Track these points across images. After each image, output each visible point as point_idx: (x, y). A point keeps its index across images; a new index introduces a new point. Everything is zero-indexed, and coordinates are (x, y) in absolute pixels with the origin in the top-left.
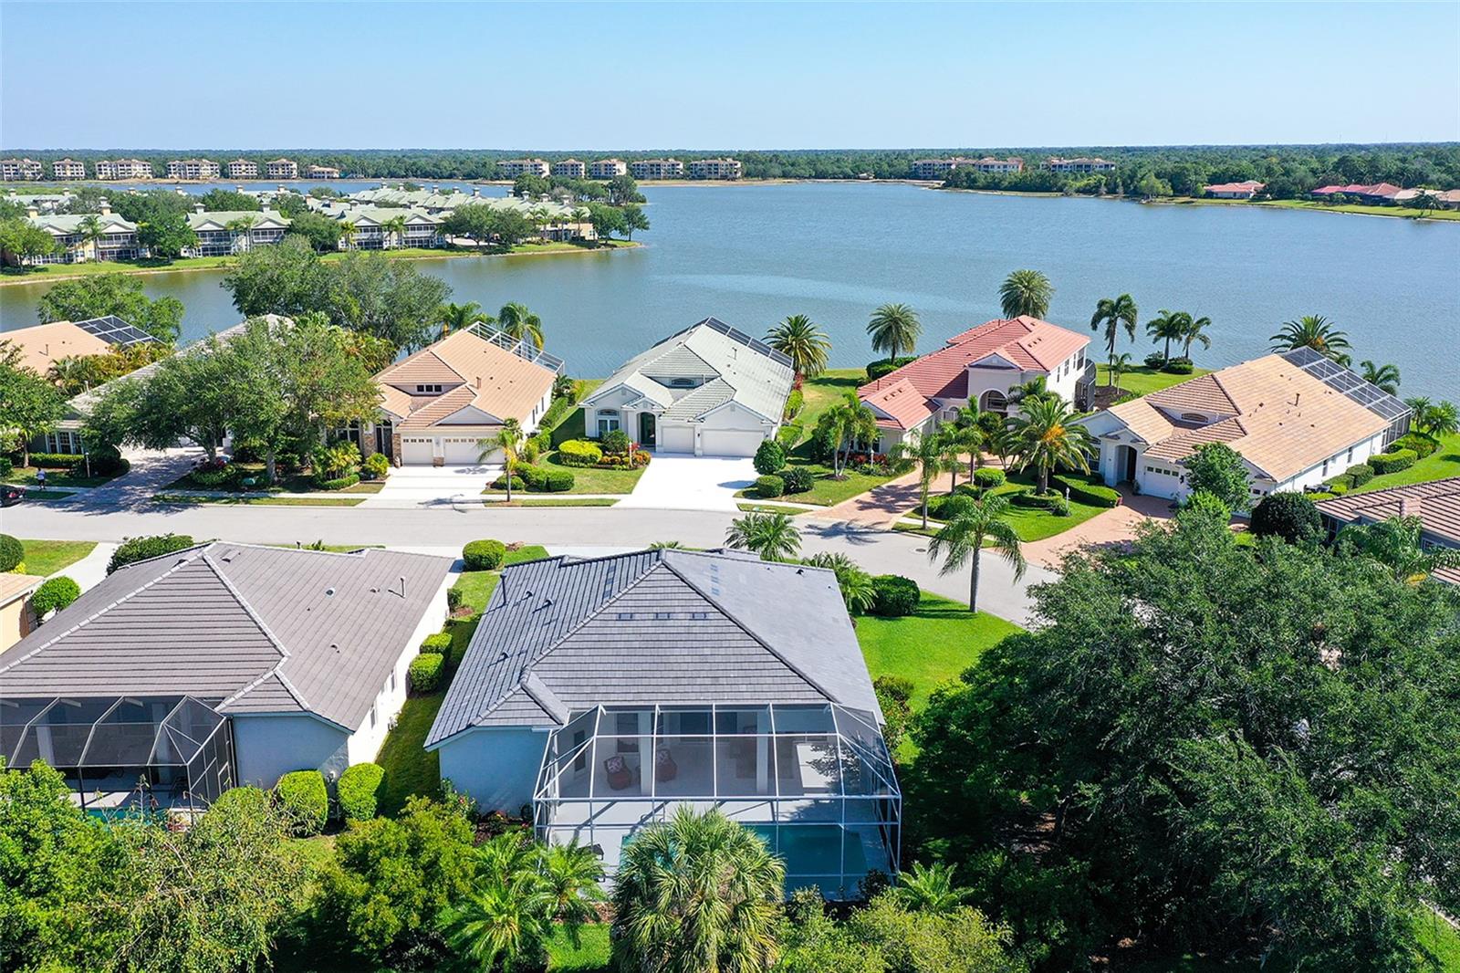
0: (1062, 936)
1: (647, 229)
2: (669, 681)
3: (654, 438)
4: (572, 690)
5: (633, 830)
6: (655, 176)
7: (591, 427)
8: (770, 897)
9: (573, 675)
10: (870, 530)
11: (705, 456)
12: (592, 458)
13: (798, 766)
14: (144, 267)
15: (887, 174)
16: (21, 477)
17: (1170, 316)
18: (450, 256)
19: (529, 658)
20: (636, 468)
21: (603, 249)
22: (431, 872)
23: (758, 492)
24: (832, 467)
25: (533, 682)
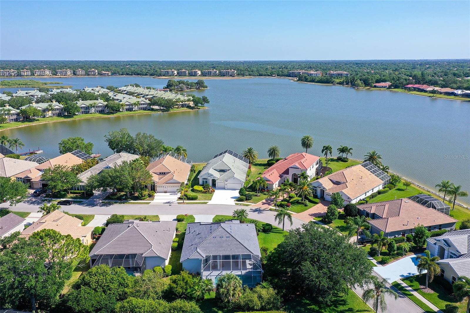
0: (285, 292)
1: (209, 103)
2: (223, 250)
3: (216, 184)
4: (206, 251)
5: (217, 276)
6: (210, 75)
7: (201, 182)
8: (240, 286)
9: (205, 249)
10: (264, 210)
11: (228, 189)
12: (201, 191)
13: (246, 264)
14: (66, 118)
15: (281, 75)
16: (69, 197)
17: (343, 147)
18: (153, 113)
19: (197, 245)
20: (212, 193)
21: (196, 109)
22: (186, 283)
23: (239, 200)
24: (257, 193)
25: (198, 250)
